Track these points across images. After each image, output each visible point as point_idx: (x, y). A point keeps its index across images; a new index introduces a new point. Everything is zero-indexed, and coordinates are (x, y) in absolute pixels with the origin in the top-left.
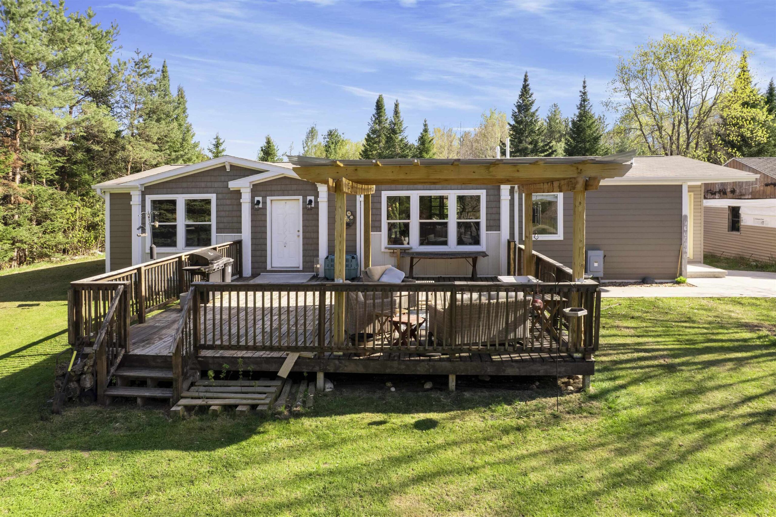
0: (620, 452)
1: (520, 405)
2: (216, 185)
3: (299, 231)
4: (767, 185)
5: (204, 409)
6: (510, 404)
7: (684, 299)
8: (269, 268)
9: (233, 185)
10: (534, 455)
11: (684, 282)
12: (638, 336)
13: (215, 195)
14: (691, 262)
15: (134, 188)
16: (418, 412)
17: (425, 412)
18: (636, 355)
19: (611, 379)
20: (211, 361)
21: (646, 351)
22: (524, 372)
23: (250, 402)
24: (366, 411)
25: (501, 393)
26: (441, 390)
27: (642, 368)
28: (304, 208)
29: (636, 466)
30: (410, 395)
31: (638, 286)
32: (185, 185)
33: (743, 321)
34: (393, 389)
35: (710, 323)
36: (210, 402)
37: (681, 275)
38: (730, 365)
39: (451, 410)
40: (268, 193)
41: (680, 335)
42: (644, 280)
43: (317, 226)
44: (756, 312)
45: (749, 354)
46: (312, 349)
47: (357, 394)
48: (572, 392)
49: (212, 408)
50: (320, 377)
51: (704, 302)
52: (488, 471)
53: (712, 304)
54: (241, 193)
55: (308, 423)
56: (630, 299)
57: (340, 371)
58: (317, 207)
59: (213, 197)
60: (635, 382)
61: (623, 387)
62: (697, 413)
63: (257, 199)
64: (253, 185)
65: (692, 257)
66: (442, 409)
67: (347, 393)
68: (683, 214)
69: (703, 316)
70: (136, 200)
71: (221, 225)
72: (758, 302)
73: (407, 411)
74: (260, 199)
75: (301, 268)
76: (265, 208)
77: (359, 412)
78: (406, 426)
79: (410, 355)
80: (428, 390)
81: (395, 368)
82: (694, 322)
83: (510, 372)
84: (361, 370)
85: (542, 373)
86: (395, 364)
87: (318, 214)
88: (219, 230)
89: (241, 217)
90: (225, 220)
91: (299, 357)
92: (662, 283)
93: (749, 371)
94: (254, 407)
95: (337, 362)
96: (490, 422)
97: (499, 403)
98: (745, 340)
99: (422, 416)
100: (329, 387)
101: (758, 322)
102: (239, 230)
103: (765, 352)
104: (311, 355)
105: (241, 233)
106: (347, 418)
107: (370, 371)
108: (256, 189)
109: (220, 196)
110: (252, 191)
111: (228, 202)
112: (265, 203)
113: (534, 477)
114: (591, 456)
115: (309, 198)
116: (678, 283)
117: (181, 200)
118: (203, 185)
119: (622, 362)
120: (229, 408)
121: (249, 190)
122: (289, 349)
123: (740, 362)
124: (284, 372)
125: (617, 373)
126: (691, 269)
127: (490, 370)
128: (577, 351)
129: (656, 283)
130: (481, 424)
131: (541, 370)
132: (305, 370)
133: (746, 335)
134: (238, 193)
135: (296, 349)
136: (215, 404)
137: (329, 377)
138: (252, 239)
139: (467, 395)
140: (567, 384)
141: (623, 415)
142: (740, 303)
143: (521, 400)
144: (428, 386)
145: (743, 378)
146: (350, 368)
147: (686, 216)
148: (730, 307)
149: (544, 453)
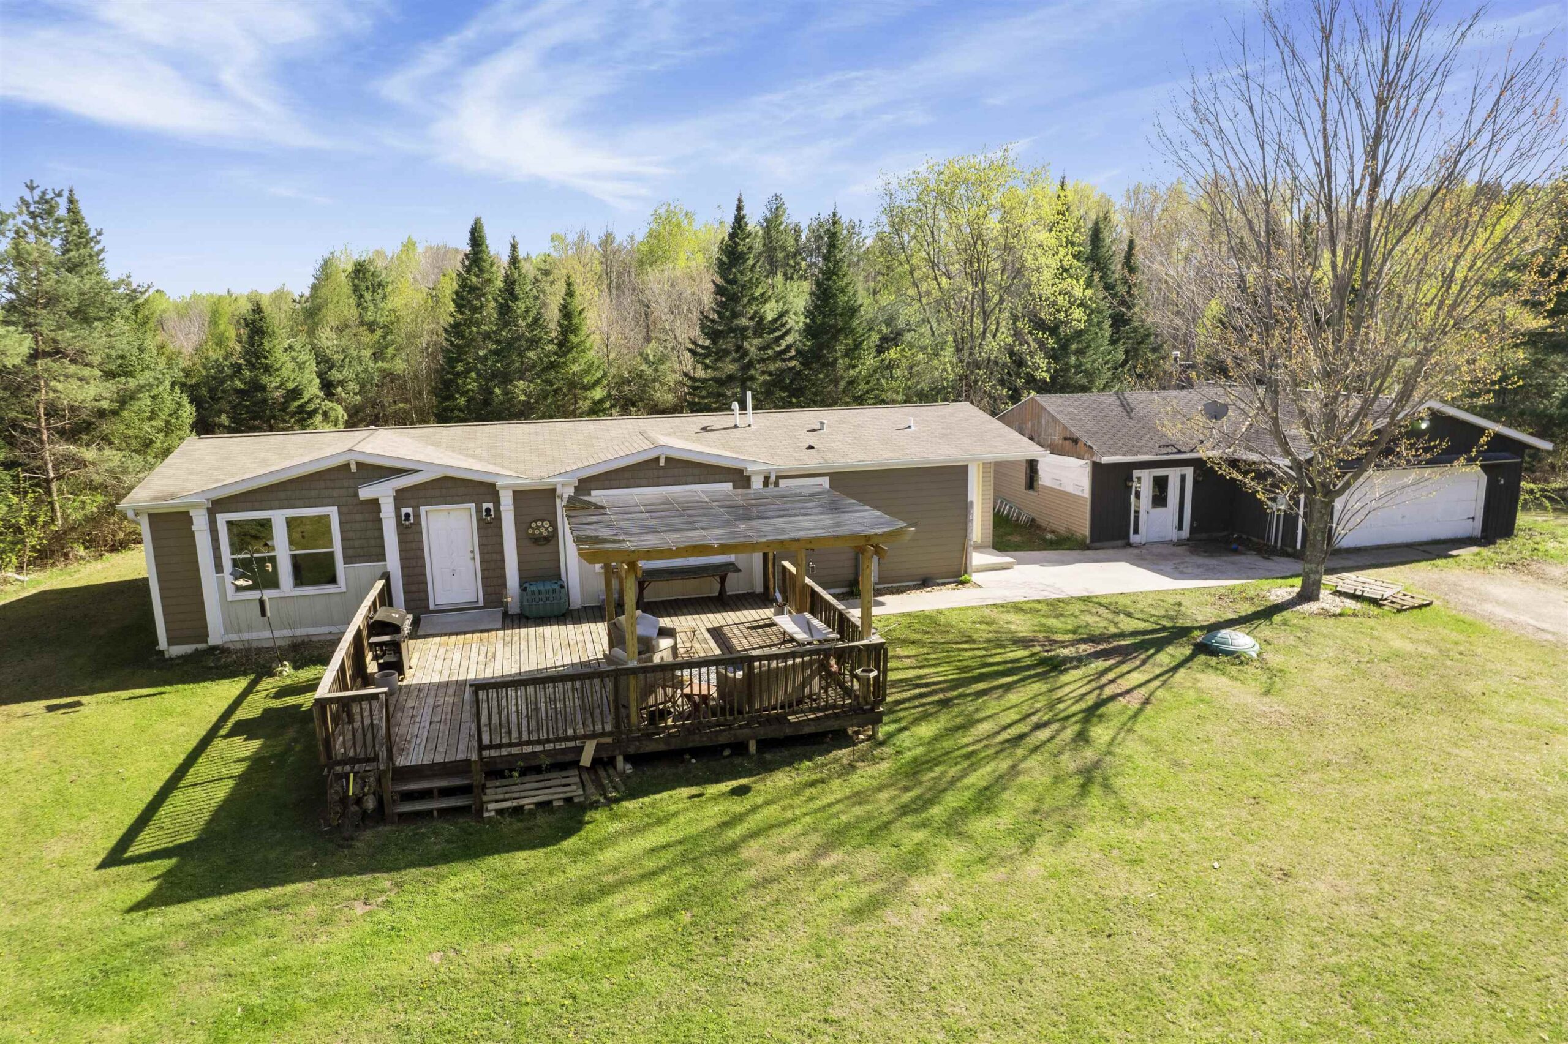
0: (907, 789)
1: (820, 760)
2: (335, 493)
3: (472, 552)
4: (1066, 439)
5: (519, 810)
6: (810, 760)
7: (967, 608)
8: (432, 607)
9: (366, 493)
10: (838, 802)
11: (969, 581)
12: (920, 667)
13: (335, 509)
14: (978, 548)
15: (197, 506)
16: (729, 780)
17: (735, 779)
18: (918, 691)
19: (894, 721)
20: (498, 760)
21: (927, 685)
22: (821, 729)
23: (562, 796)
24: (680, 786)
25: (799, 750)
26: (741, 755)
27: (923, 705)
28: (480, 520)
29: (919, 797)
30: (713, 764)
31: (918, 592)
32: (282, 495)
33: (1021, 635)
34: (693, 761)
35: (989, 641)
36: (522, 802)
37: (966, 572)
38: (1000, 691)
39: (759, 774)
40: (421, 501)
41: (960, 661)
42: (925, 583)
43: (501, 544)
44: (1035, 622)
45: (1015, 678)
46: (610, 734)
47: (660, 771)
48: (863, 741)
49: (527, 807)
50: (620, 760)
51: (987, 612)
52: (808, 819)
53: (994, 614)
54: (379, 505)
55: (629, 805)
56: (909, 614)
57: (642, 751)
58: (498, 518)
59: (333, 512)
60: (916, 721)
61: (905, 729)
62: (967, 745)
63: (404, 511)
64: (397, 491)
65: (979, 541)
66: (750, 774)
67: (649, 771)
68: (969, 499)
69: (983, 632)
70: (200, 523)
71: (350, 552)
72: (1038, 606)
73: (718, 781)
74: (410, 510)
75: (481, 603)
76: (418, 523)
77: (674, 788)
78: (723, 794)
79: (710, 727)
80: (728, 757)
81: (696, 741)
82: (974, 641)
83: (807, 730)
84: (662, 747)
85: (836, 727)
86: (697, 737)
87: (501, 528)
88: (347, 559)
89: (382, 538)
90: (357, 543)
91: (597, 744)
92: (944, 584)
93: (1013, 698)
94: (569, 800)
95: (637, 743)
96: (797, 780)
97: (801, 761)
98: (1018, 660)
99: (734, 783)
100: (629, 769)
101: (1032, 634)
102: (381, 556)
103: (1033, 672)
104: (609, 740)
105: (385, 560)
106: (665, 794)
107: (672, 748)
108: (401, 497)
109: (345, 509)
110: (395, 498)
111: (359, 517)
112: (417, 516)
113: (844, 818)
114: (884, 795)
115: (485, 506)
116: (963, 583)
117: (279, 518)
118: (313, 493)
119: (904, 701)
120: (545, 806)
121: (391, 500)
122: (586, 737)
123: (1008, 687)
124: (586, 760)
125: (901, 714)
126: (978, 559)
127: (788, 731)
128: (867, 703)
129: (939, 585)
130: (787, 781)
131: (835, 725)
132: (604, 755)
133: (1021, 653)
134: (375, 504)
135: (593, 736)
136: (528, 803)
137: (627, 759)
138: (402, 568)
139: (768, 756)
140: (858, 733)
141: (908, 755)
142: (1022, 610)
143: (820, 755)
144: (727, 753)
145: (1009, 705)
146: (650, 747)
147: (972, 502)
148: (1012, 617)
149: (847, 798)
